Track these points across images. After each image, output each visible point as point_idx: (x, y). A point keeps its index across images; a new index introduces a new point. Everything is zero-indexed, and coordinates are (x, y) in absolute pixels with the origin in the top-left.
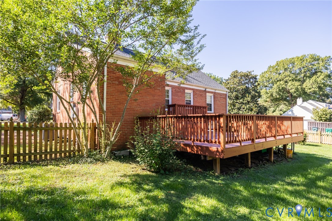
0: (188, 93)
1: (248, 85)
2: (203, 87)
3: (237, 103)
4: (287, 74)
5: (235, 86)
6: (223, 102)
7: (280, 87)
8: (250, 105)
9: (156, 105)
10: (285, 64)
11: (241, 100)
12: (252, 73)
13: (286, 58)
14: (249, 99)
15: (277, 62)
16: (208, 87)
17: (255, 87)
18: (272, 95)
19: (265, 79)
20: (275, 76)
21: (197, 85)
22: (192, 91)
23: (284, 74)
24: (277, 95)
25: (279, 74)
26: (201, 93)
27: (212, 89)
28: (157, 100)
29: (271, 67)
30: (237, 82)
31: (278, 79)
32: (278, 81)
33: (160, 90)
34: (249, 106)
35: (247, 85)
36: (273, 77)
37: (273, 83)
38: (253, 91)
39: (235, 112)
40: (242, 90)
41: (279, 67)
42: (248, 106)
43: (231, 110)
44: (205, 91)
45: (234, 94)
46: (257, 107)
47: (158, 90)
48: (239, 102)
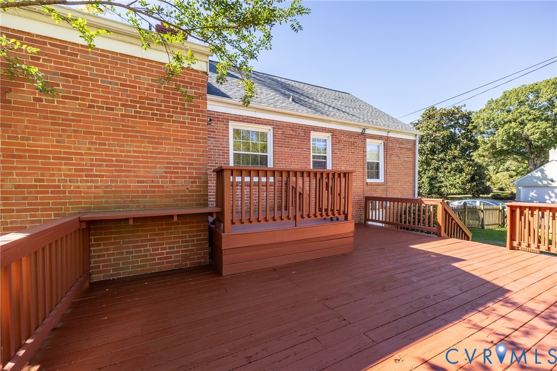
0: (319, 140)
1: (455, 130)
2: (359, 126)
3: (434, 159)
4: (523, 111)
5: (430, 132)
6: (407, 159)
7: (509, 133)
8: (458, 163)
9: (166, 172)
10: (520, 95)
11: (441, 155)
12: (463, 109)
13: (522, 85)
14: (457, 153)
15: (504, 92)
16: (370, 125)
17: (468, 132)
18: (493, 146)
19: (482, 121)
20: (500, 116)
21: (343, 121)
22: (329, 135)
23: (519, 111)
24: (503, 145)
25: (509, 111)
26: (352, 140)
27: (379, 129)
28: (174, 154)
29: (493, 101)
30: (434, 126)
31: (506, 120)
32: (505, 123)
33: (184, 123)
34: (456, 165)
35: (452, 130)
36: (496, 117)
37: (496, 127)
38: (463, 139)
39: (430, 175)
40: (443, 138)
41: (509, 100)
42: (454, 164)
43: (422, 171)
44: (363, 134)
45: (428, 145)
46: (472, 165)
47: (174, 122)
48: (438, 158)
